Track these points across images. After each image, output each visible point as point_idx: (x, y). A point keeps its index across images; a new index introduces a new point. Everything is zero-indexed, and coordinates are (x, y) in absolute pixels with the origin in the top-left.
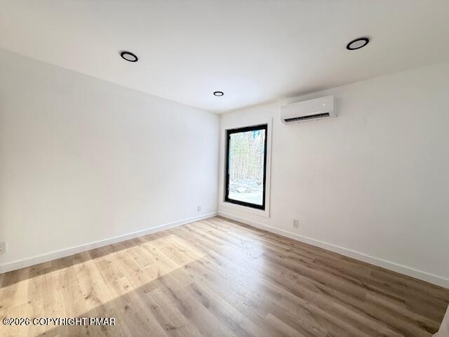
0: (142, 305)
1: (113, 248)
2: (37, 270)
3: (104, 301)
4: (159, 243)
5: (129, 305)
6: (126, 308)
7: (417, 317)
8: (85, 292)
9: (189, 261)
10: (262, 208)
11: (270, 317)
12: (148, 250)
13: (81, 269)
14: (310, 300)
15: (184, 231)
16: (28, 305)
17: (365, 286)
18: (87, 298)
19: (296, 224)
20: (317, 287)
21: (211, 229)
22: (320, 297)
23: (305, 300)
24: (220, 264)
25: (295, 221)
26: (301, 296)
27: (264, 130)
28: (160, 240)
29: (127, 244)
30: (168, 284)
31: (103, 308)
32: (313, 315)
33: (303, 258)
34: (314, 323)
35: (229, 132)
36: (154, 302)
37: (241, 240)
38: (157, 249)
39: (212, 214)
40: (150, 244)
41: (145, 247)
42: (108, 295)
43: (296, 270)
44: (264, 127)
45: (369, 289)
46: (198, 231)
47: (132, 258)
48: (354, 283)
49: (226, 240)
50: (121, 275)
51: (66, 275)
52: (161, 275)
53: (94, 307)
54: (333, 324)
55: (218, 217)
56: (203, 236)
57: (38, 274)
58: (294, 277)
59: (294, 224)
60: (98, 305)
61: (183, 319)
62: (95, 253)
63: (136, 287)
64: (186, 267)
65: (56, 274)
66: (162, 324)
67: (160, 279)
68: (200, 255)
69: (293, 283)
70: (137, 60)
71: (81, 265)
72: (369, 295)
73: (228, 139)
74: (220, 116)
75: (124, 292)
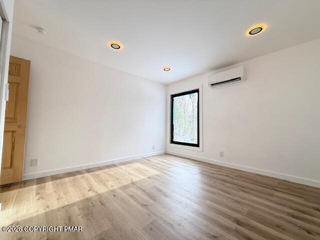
0: (124, 195)
1: (99, 168)
2: (54, 178)
3: (100, 192)
4: (129, 167)
5: (116, 194)
6: (114, 196)
7: (311, 205)
8: (87, 188)
9: (150, 175)
10: (198, 145)
11: (208, 202)
12: (123, 170)
13: (82, 178)
14: (235, 195)
15: (144, 160)
16: (54, 193)
17: (274, 189)
18: (89, 191)
19: (222, 154)
20: (240, 189)
21: (162, 160)
22: (241, 193)
23: (232, 195)
24: (171, 177)
25: (221, 153)
26: (229, 194)
27: (197, 93)
28: (129, 165)
29: (108, 167)
30: (139, 186)
31: (100, 195)
32: (237, 202)
33: (228, 175)
34: (239, 206)
35: (173, 96)
36: (132, 194)
37: (184, 165)
38: (128, 169)
39: (162, 152)
40: (123, 167)
41: (120, 168)
42: (101, 189)
43: (224, 181)
44: (197, 91)
45: (276, 190)
46: (153, 160)
47: (113, 173)
48: (266, 187)
49: (174, 166)
50: (108, 181)
51: (73, 180)
52: (134, 181)
53: (94, 195)
54: (252, 207)
55: (166, 154)
56: (158, 163)
57: (56, 179)
58: (223, 184)
59: (221, 155)
60: (96, 194)
61: (151, 201)
62: (89, 171)
63: (118, 186)
64: (149, 178)
65: (67, 179)
66: (138, 204)
67: (133, 183)
68: (157, 173)
69: (223, 187)
70: (120, 48)
71: (82, 176)
72: (276, 194)
73: (172, 100)
74: (166, 86)
75: (111, 189)
